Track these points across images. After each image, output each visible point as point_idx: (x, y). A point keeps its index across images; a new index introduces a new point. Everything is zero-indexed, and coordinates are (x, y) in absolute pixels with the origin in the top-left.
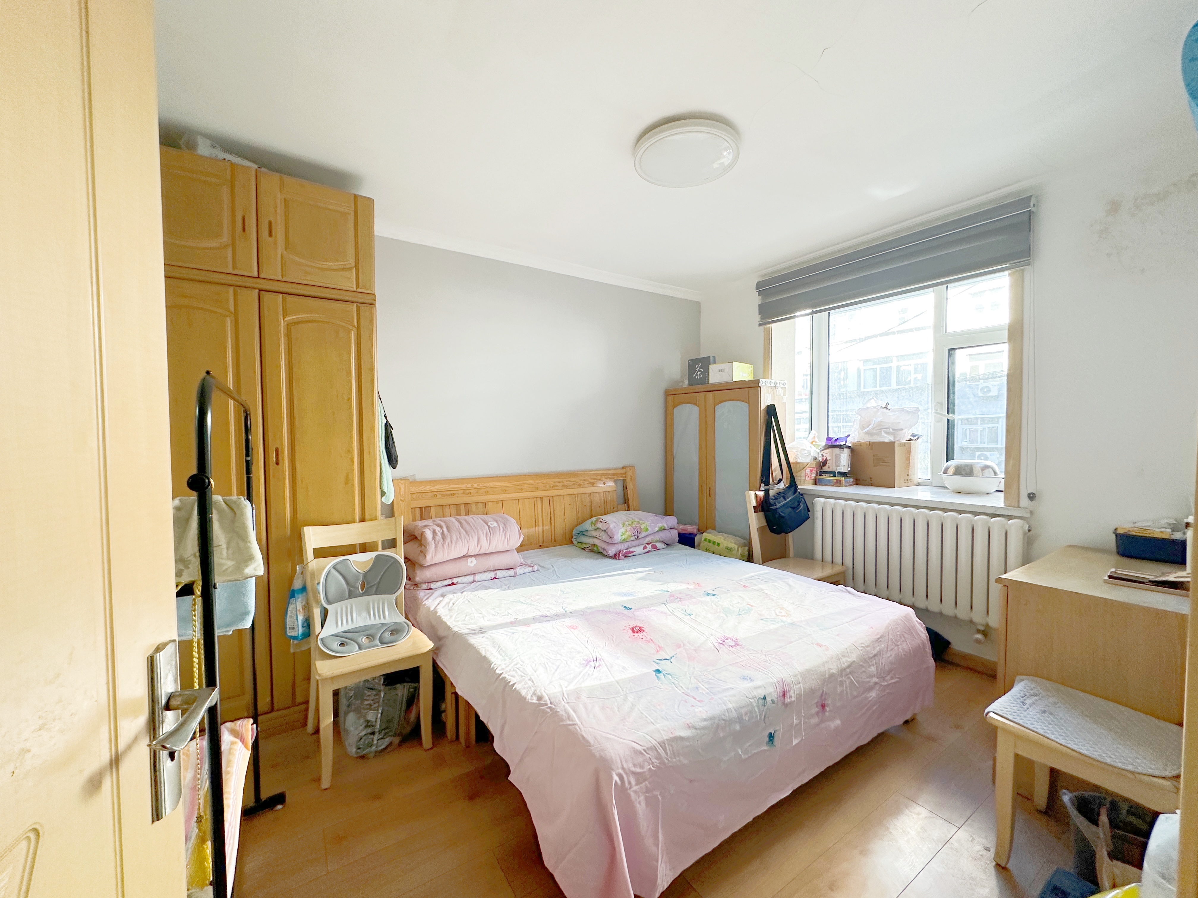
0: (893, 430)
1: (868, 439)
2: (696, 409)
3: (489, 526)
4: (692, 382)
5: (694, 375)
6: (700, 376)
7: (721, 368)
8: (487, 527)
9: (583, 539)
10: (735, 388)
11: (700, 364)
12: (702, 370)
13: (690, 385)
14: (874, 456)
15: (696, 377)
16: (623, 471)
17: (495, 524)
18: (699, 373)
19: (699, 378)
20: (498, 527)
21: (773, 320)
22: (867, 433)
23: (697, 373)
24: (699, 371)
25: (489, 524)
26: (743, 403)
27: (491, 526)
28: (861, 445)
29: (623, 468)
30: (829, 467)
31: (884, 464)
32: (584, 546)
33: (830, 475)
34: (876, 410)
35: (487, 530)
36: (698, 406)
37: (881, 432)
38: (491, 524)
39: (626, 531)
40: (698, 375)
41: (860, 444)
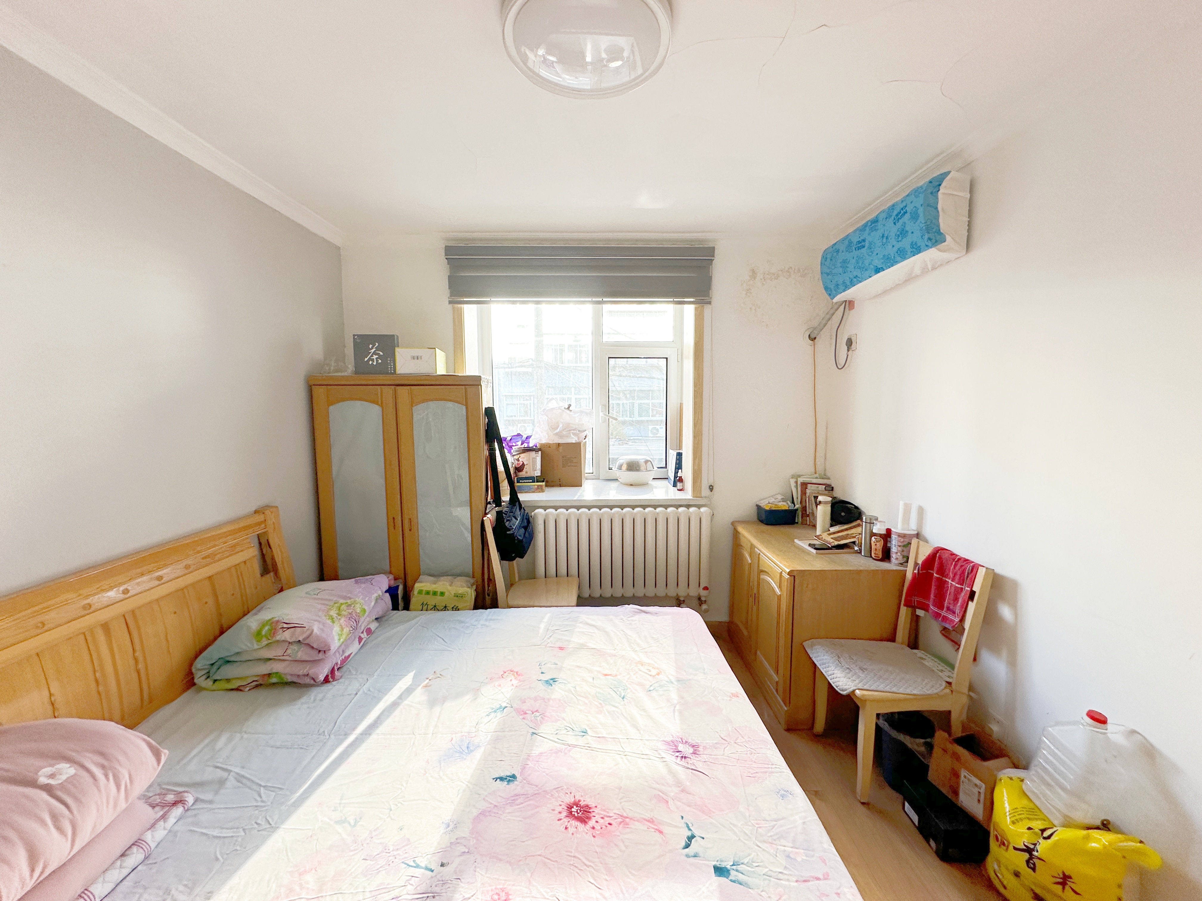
0: (579, 431)
1: (557, 440)
2: (376, 409)
3: (48, 789)
4: (361, 368)
5: (366, 359)
6: (377, 361)
7: (416, 355)
8: (44, 796)
9: (228, 671)
10: (442, 384)
11: (377, 344)
12: (381, 354)
13: (356, 372)
14: (563, 457)
15: (371, 362)
16: (260, 518)
17: (67, 770)
18: (375, 357)
19: (375, 363)
20: (84, 774)
21: (465, 299)
22: (557, 434)
23: (372, 356)
24: (374, 353)
25: (43, 780)
26: (456, 404)
27: (52, 782)
28: (550, 447)
29: (256, 512)
30: (526, 473)
31: (572, 464)
32: (235, 684)
33: (529, 481)
34: (560, 411)
35: (48, 805)
36: (381, 405)
37: (570, 433)
38: (52, 776)
39: (342, 629)
40: (374, 358)
41: (548, 446)
